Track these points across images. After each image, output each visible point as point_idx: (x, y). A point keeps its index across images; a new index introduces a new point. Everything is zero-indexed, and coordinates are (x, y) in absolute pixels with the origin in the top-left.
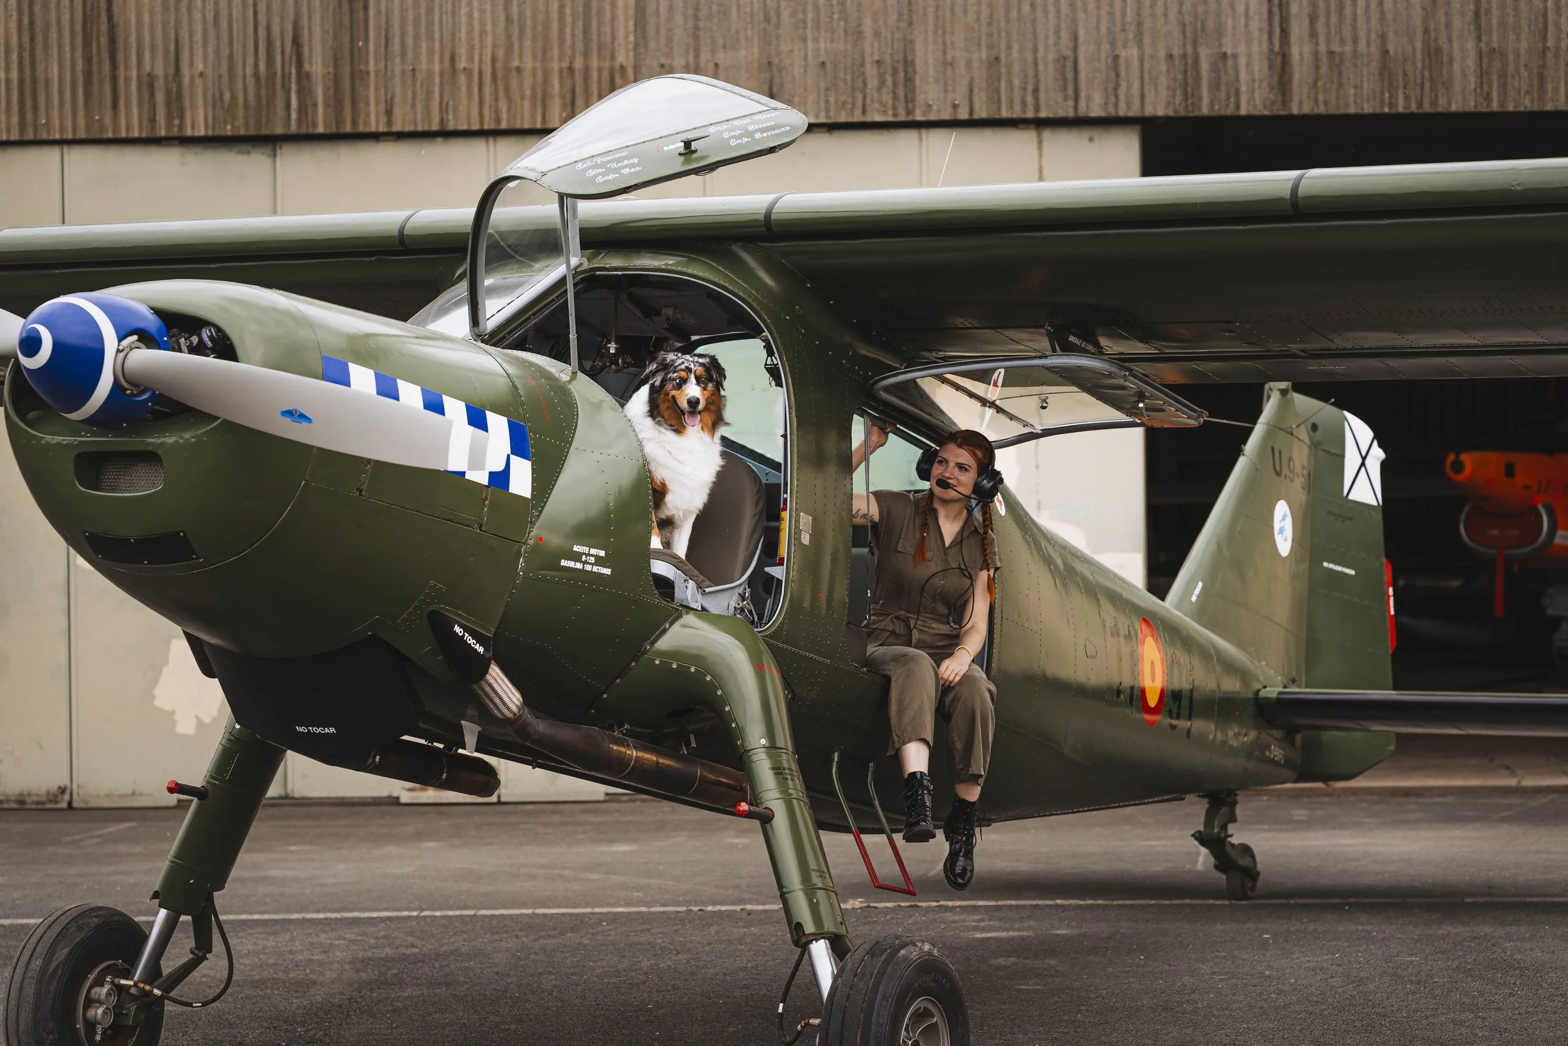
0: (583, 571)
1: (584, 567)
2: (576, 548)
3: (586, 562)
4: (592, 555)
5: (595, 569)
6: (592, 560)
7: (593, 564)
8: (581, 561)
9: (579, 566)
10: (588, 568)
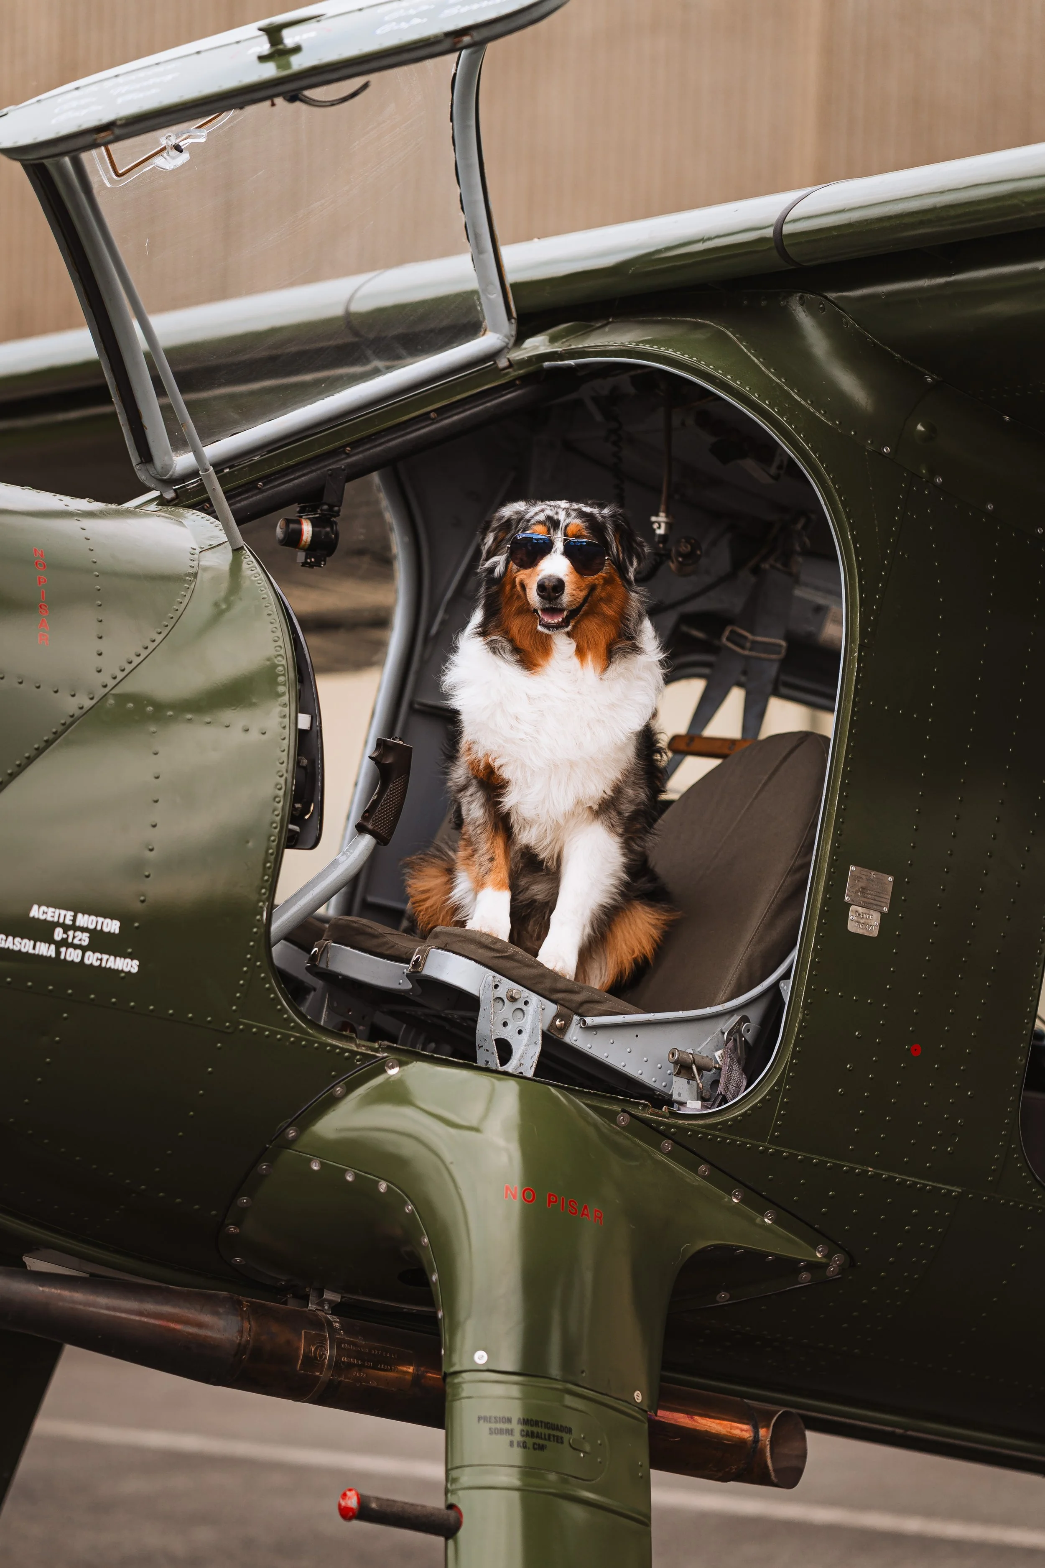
0: (57, 961)
1: (58, 953)
2: (36, 912)
3: (64, 943)
4: (83, 930)
5: (92, 958)
6: (84, 939)
7: (84, 949)
8: (50, 940)
9: (45, 950)
10: (74, 955)
